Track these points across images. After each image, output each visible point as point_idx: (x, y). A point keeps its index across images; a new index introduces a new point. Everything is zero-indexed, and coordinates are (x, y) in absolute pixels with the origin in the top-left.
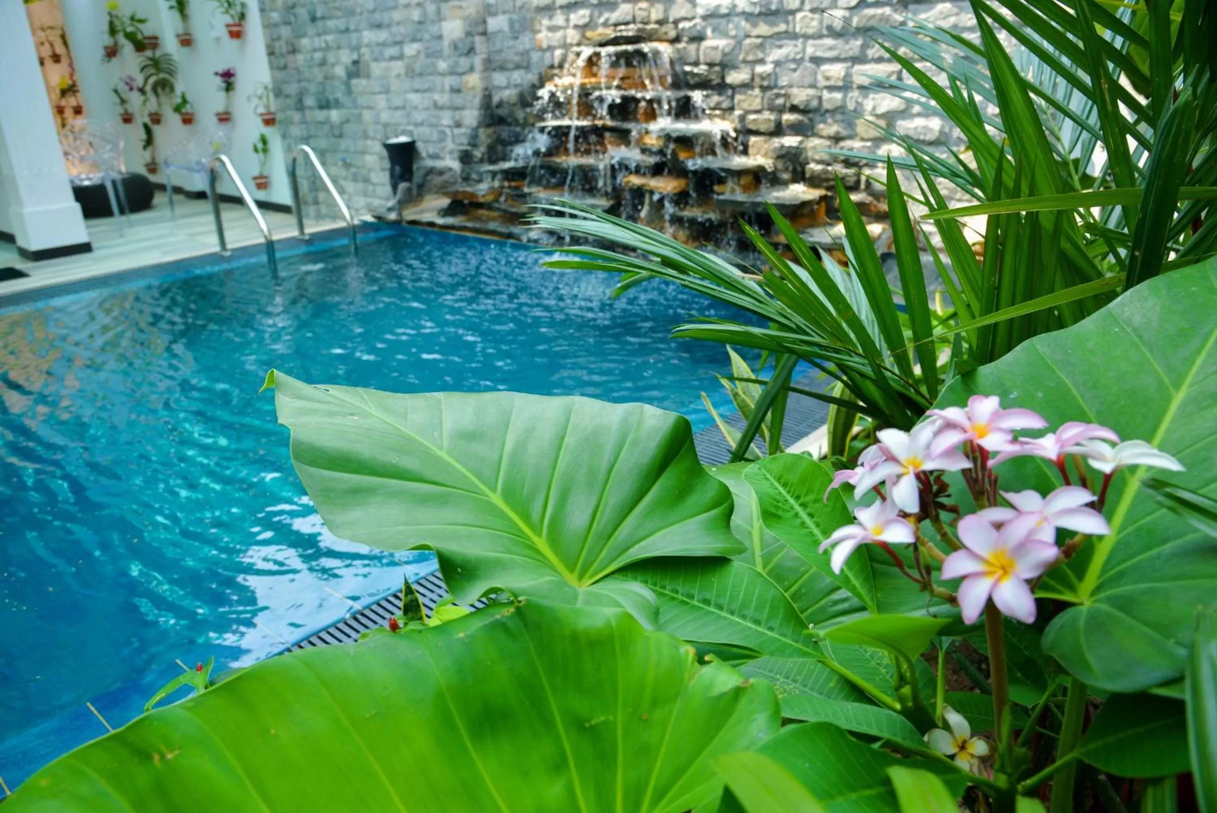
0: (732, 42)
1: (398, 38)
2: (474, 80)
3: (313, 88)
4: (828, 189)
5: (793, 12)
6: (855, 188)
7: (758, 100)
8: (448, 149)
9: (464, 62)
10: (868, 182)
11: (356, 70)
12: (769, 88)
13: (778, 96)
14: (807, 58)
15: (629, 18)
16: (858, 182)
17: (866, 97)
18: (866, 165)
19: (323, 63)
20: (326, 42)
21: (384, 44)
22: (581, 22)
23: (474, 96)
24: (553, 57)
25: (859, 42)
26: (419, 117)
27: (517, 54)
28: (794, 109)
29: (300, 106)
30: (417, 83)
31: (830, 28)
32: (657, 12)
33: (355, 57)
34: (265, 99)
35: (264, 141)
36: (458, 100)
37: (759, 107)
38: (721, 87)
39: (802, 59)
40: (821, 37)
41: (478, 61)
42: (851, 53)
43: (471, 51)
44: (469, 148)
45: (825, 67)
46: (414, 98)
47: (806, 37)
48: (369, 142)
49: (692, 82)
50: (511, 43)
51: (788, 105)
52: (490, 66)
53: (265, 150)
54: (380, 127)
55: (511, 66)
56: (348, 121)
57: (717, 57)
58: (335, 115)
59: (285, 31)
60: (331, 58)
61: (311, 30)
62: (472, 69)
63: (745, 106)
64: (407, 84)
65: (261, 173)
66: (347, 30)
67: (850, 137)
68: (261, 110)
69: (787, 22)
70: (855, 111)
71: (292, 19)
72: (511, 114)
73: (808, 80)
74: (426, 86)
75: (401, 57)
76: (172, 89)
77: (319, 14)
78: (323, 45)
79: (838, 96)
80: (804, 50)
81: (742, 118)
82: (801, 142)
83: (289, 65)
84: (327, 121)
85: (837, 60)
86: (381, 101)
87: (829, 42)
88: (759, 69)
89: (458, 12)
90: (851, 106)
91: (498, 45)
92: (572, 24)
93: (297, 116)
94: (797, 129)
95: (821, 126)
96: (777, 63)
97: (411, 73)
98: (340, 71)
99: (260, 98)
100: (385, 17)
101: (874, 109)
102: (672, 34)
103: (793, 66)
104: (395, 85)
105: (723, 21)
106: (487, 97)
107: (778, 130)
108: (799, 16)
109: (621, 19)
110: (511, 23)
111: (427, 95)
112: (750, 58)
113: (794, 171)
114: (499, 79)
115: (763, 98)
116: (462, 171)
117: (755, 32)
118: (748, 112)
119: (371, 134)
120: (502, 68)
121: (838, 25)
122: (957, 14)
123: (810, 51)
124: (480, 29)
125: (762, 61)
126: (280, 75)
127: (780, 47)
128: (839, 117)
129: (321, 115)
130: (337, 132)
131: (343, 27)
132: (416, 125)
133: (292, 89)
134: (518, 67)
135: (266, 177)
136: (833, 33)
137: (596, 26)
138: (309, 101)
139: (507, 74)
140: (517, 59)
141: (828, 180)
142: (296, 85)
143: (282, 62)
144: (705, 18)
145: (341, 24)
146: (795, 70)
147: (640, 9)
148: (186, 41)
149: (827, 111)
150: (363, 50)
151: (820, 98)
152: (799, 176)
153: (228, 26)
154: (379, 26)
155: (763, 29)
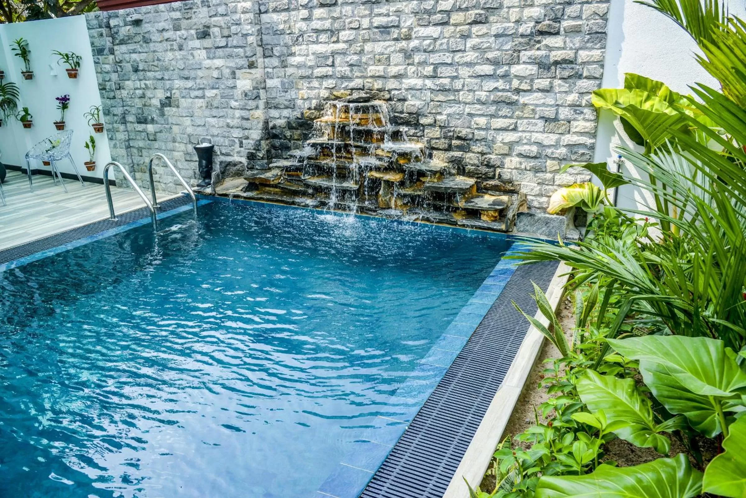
0: (423, 103)
1: (202, 86)
2: (259, 114)
3: (133, 111)
4: (477, 178)
5: (458, 91)
6: (493, 178)
7: (438, 133)
8: (236, 150)
9: (252, 104)
10: (499, 175)
11: (168, 102)
12: (444, 127)
13: (450, 131)
14: (465, 113)
15: (361, 86)
16: (494, 175)
17: (498, 134)
18: (498, 167)
19: (143, 96)
20: (145, 84)
21: (190, 89)
22: (331, 86)
23: (258, 122)
24: (311, 104)
25: (494, 108)
26: (215, 131)
27: (286, 100)
28: (459, 138)
29: (124, 122)
30: (215, 112)
31: (478, 100)
32: (378, 84)
33: (169, 95)
34: (96, 116)
35: (93, 141)
36: (246, 124)
37: (439, 136)
38: (417, 125)
39: (463, 114)
40: (474, 104)
41: (261, 103)
42: (490, 113)
43: (258, 97)
44: (254, 151)
45: (476, 119)
46: (213, 121)
47: (466, 104)
48: (177, 144)
49: (399, 122)
50: (283, 94)
51: (455, 136)
52: (268, 106)
53: (94, 147)
54: (186, 136)
55: (282, 106)
56: (161, 132)
57: (414, 110)
58: (150, 128)
59: (114, 77)
60: (149, 94)
61: (134, 77)
62: (257, 107)
63: (431, 135)
64: (207, 112)
65: (91, 161)
66: (162, 79)
67: (490, 154)
68: (93, 122)
69: (455, 96)
70: (492, 141)
71: (119, 69)
72: (282, 133)
73: (467, 124)
74: (221, 114)
75: (203, 97)
76: (15, 105)
77: (141, 68)
78: (143, 86)
79: (483, 133)
80: (464, 110)
81: (429, 142)
82: (462, 155)
83: (116, 96)
84: (144, 131)
85: (482, 115)
86: (187, 121)
87: (478, 106)
88: (439, 117)
89: (248, 76)
90: (490, 138)
91: (274, 95)
92: (323, 87)
93: (122, 127)
94: (460, 148)
95: (474, 147)
96: (449, 115)
97: (209, 106)
98: (156, 102)
99: (93, 115)
100: (192, 74)
101: (503, 139)
102: (387, 96)
103: (458, 117)
104: (198, 112)
105: (418, 92)
106: (266, 123)
107: (449, 148)
108: (461, 93)
109: (355, 87)
110: (283, 84)
111: (221, 119)
112: (434, 111)
113: (459, 168)
114: (274, 113)
115: (441, 132)
116: (248, 164)
117: (437, 99)
118: (432, 139)
119: (179, 139)
120: (276, 108)
121: (483, 99)
122: (545, 98)
123: (467, 110)
124: (263, 86)
125: (440, 113)
126: (108, 102)
127: (451, 107)
128: (483, 143)
129: (140, 127)
130: (151, 138)
131: (160, 77)
132: (213, 136)
133: (119, 111)
134: (287, 107)
135: (94, 163)
136: (480, 102)
137: (340, 89)
138: (131, 118)
139: (279, 111)
140: (287, 103)
141: (478, 174)
142: (121, 108)
143: (112, 94)
144: (407, 90)
145: (158, 75)
146: (459, 119)
147: (368, 82)
148: (29, 75)
149: (477, 140)
150: (173, 92)
151: (473, 133)
152: (462, 171)
153: (67, 70)
154: (187, 79)
155: (441, 97)
